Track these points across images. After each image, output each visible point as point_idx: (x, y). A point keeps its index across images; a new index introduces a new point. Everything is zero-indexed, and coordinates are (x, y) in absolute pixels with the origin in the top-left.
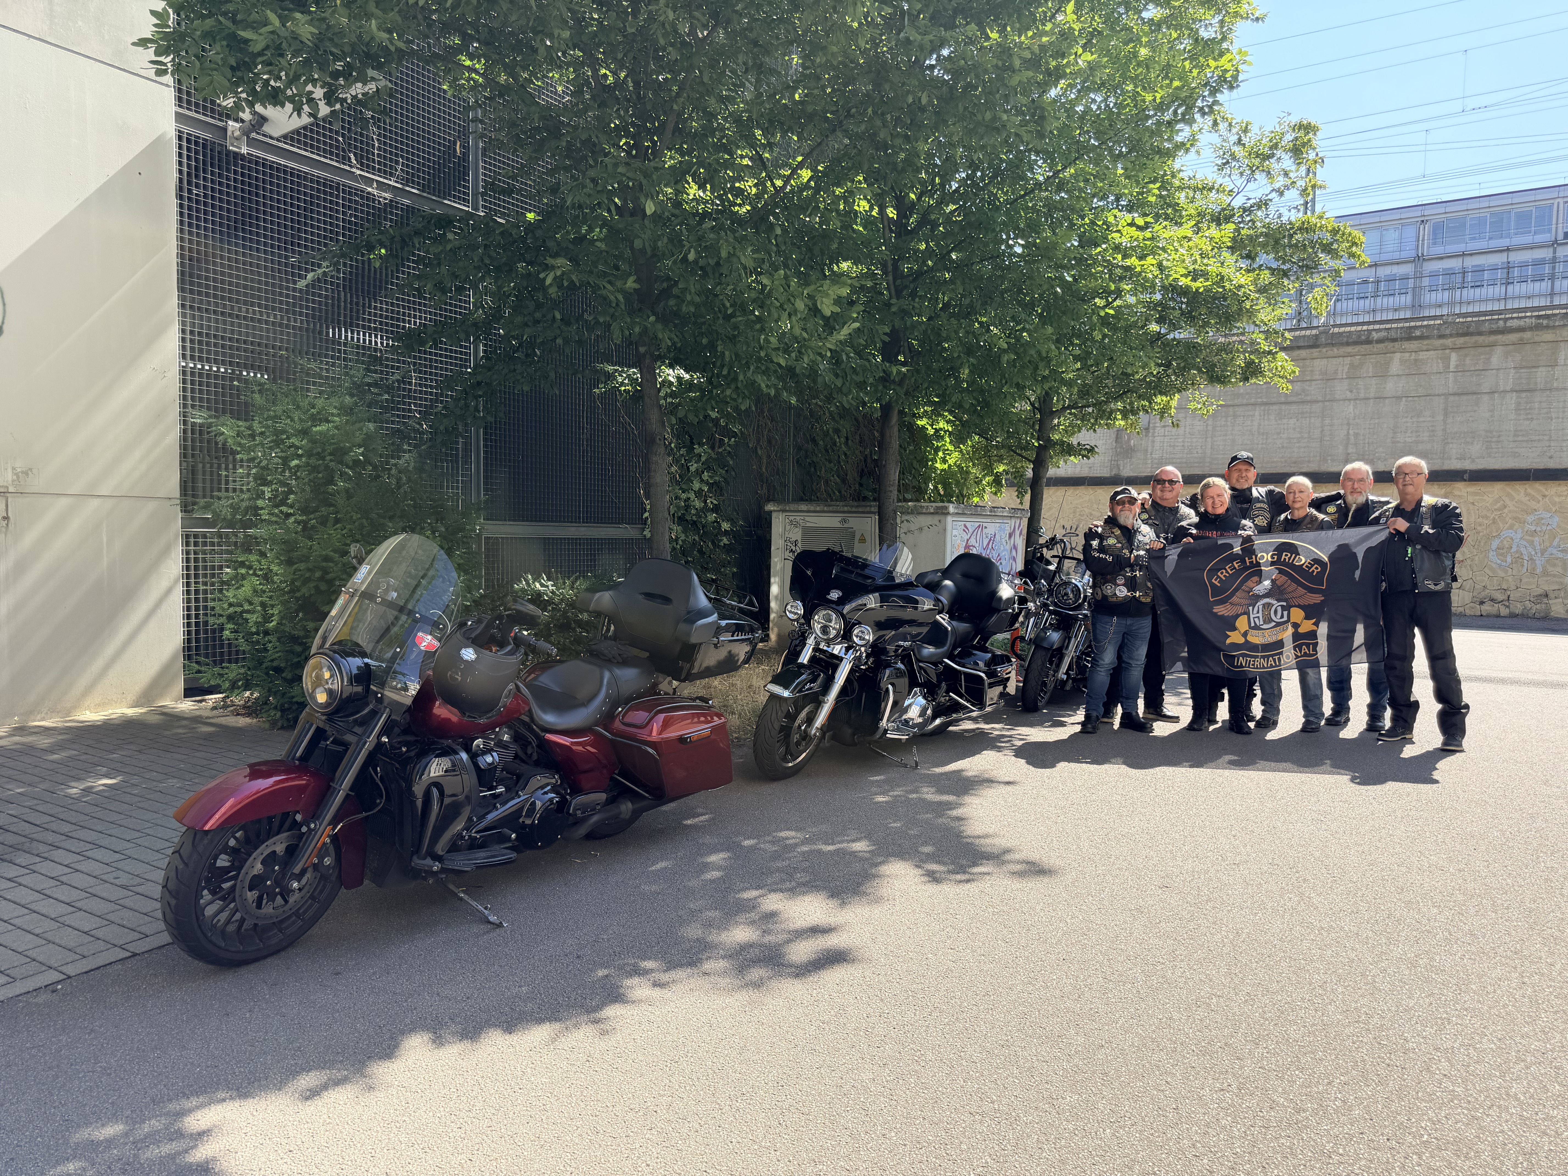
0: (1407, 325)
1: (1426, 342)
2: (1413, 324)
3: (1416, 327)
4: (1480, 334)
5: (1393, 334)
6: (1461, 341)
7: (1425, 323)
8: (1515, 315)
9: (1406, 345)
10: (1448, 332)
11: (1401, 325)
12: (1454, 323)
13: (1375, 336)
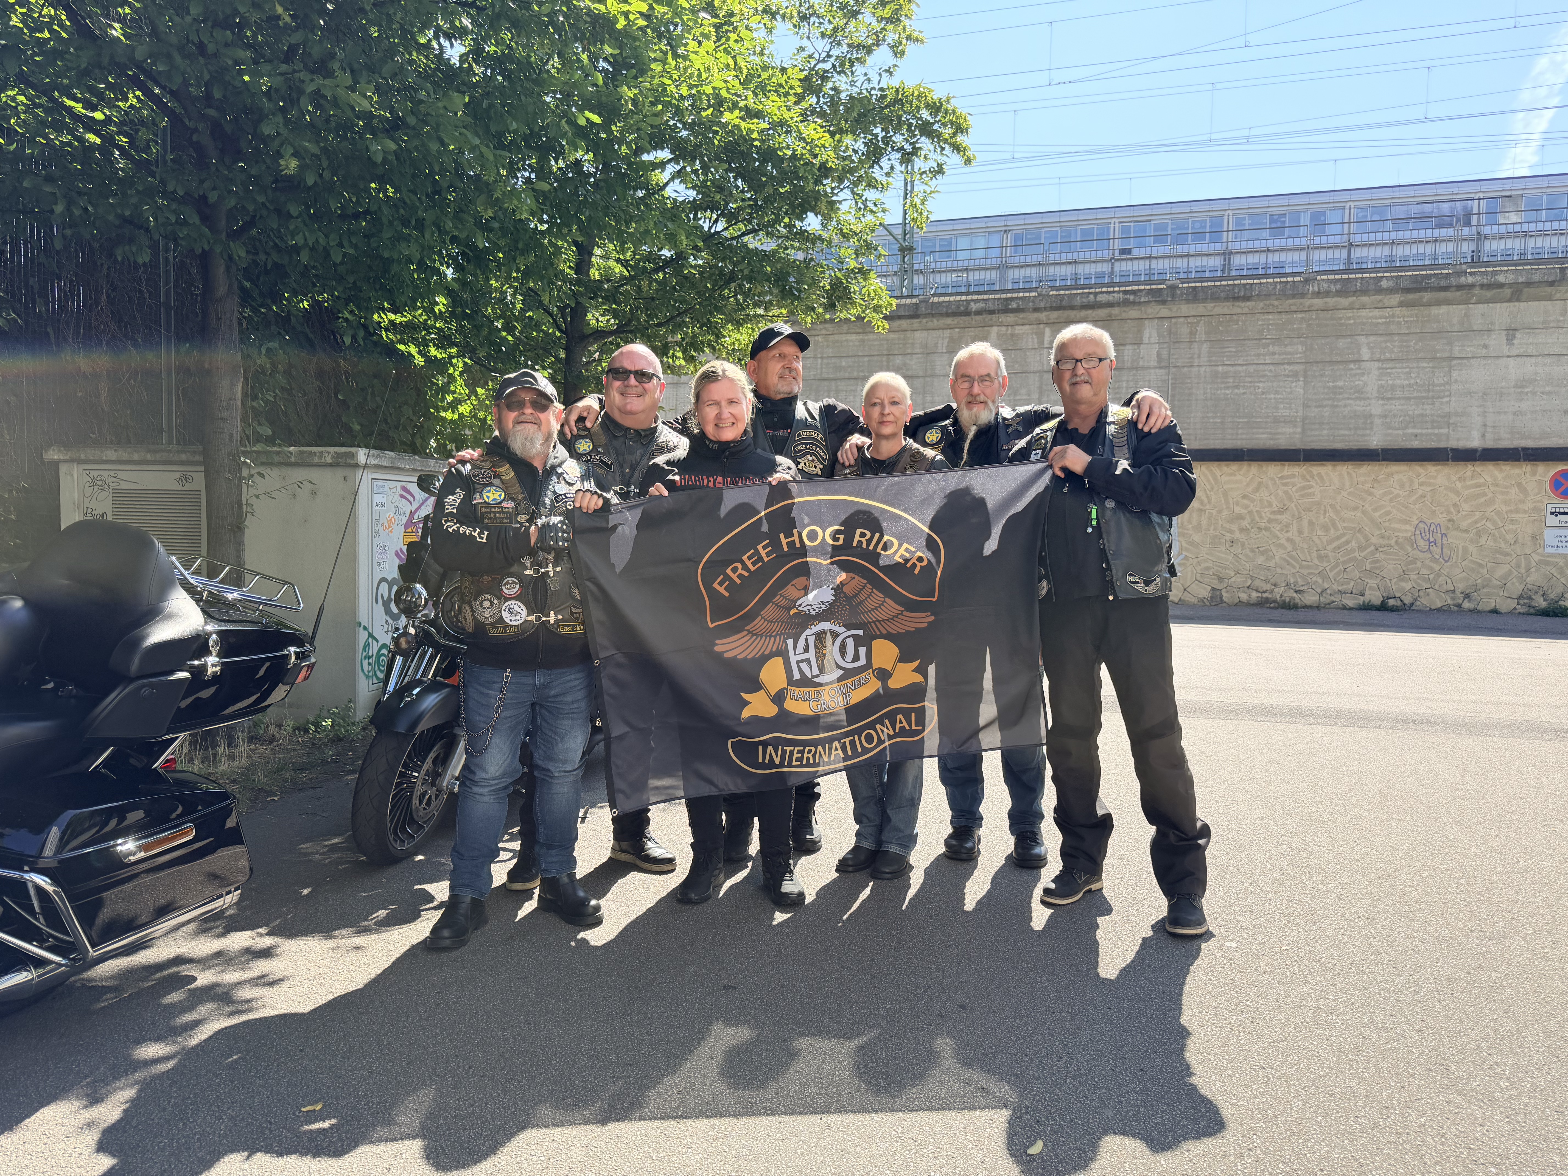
0: (1004, 296)
1: (1022, 315)
2: (1009, 295)
3: (1012, 299)
4: (1072, 308)
5: (991, 306)
6: (1054, 315)
7: (1021, 295)
8: (1104, 289)
9: (1003, 318)
10: (1042, 305)
11: (997, 296)
12: (1048, 295)
13: (974, 307)
